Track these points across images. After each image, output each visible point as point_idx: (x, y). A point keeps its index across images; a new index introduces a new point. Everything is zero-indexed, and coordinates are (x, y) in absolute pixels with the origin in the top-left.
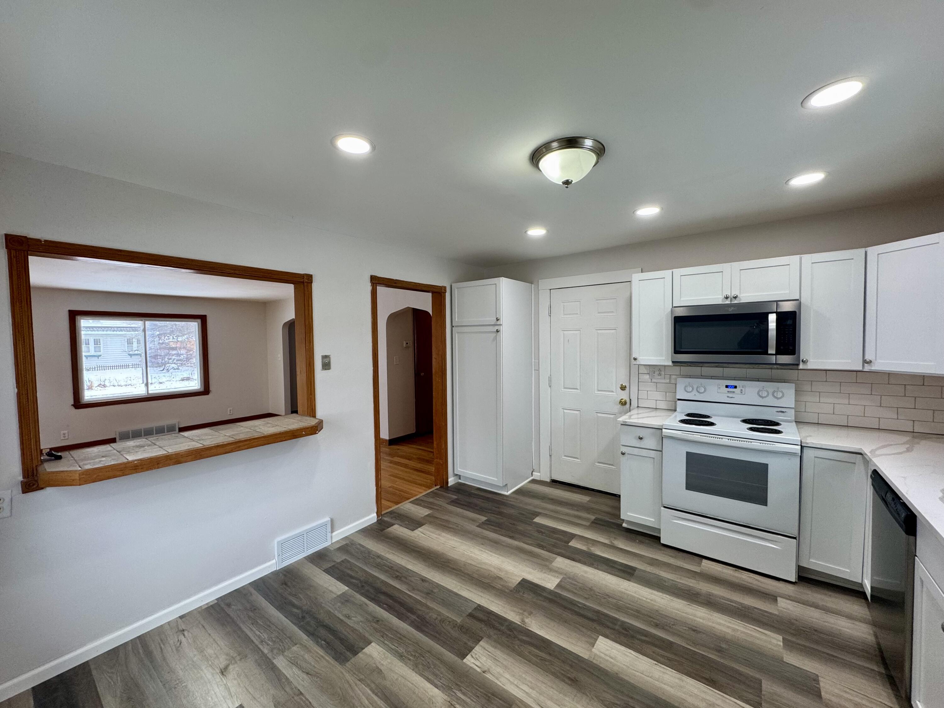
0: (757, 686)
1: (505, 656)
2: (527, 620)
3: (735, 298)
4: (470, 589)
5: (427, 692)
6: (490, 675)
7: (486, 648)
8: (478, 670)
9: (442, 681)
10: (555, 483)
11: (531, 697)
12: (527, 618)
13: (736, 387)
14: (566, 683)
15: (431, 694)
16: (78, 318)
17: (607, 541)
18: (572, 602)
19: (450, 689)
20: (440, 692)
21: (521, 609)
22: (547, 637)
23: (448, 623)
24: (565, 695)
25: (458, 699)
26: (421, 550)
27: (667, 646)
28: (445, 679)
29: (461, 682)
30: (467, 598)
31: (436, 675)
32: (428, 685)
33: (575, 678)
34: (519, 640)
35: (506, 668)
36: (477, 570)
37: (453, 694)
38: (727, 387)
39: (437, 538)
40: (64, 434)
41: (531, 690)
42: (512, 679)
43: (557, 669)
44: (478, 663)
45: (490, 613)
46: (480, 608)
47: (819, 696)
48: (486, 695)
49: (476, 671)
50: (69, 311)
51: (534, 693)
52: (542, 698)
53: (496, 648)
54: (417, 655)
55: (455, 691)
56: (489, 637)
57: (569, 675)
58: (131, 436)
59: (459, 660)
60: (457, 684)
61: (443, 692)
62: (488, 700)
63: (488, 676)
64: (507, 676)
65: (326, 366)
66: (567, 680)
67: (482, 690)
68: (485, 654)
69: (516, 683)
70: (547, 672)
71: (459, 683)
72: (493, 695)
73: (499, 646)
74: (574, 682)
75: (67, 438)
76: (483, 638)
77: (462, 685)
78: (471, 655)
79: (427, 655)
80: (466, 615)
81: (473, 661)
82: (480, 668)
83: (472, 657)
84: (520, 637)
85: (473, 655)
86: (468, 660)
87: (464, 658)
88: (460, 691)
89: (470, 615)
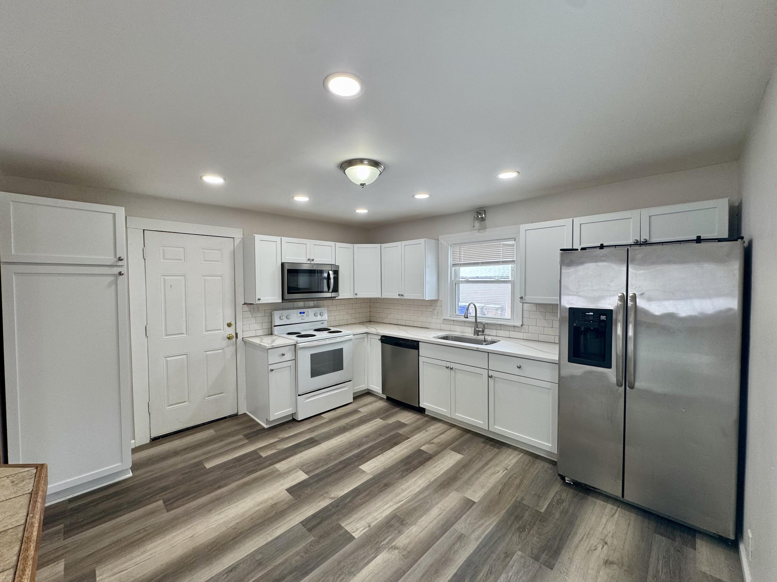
0: (400, 435)
1: (361, 512)
2: (332, 496)
3: (313, 260)
4: (277, 526)
5: (379, 564)
6: (373, 523)
7: (349, 522)
8: (367, 529)
9: (371, 553)
10: (155, 440)
11: (392, 506)
12: (330, 495)
13: (304, 313)
15: (381, 561)
17: (276, 440)
18: (326, 471)
19: (379, 548)
20: (380, 555)
21: (320, 497)
22: (351, 489)
23: (311, 547)
24: (394, 490)
25: (388, 543)
26: (165, 574)
27: (372, 449)
28: (370, 550)
29: (375, 540)
30: (289, 530)
31: (364, 558)
32: (373, 563)
33: (384, 484)
34: (348, 503)
35: (369, 514)
36: (252, 519)
37: (384, 546)
38: (300, 313)
39: (151, 554)
44: (361, 529)
45: (314, 516)
46: (304, 523)
47: (406, 424)
48: (387, 527)
49: (367, 531)
51: (391, 504)
52: (395, 500)
53: (351, 517)
54: (339, 573)
55: (381, 546)
56: (339, 519)
59: (355, 540)
60: (377, 543)
61: (381, 553)
62: (391, 526)
67: (384, 529)
68: (354, 524)
71: (375, 542)
72: (388, 523)
73: (350, 515)
74: (387, 486)
76: (339, 524)
77: (377, 540)
78: (352, 532)
79: (342, 564)
80: (309, 533)
81: (358, 532)
82: (365, 528)
83: (354, 532)
84: (346, 502)
85: (352, 531)
86: (356, 535)
87: (353, 538)
88: (381, 542)
89: (310, 530)
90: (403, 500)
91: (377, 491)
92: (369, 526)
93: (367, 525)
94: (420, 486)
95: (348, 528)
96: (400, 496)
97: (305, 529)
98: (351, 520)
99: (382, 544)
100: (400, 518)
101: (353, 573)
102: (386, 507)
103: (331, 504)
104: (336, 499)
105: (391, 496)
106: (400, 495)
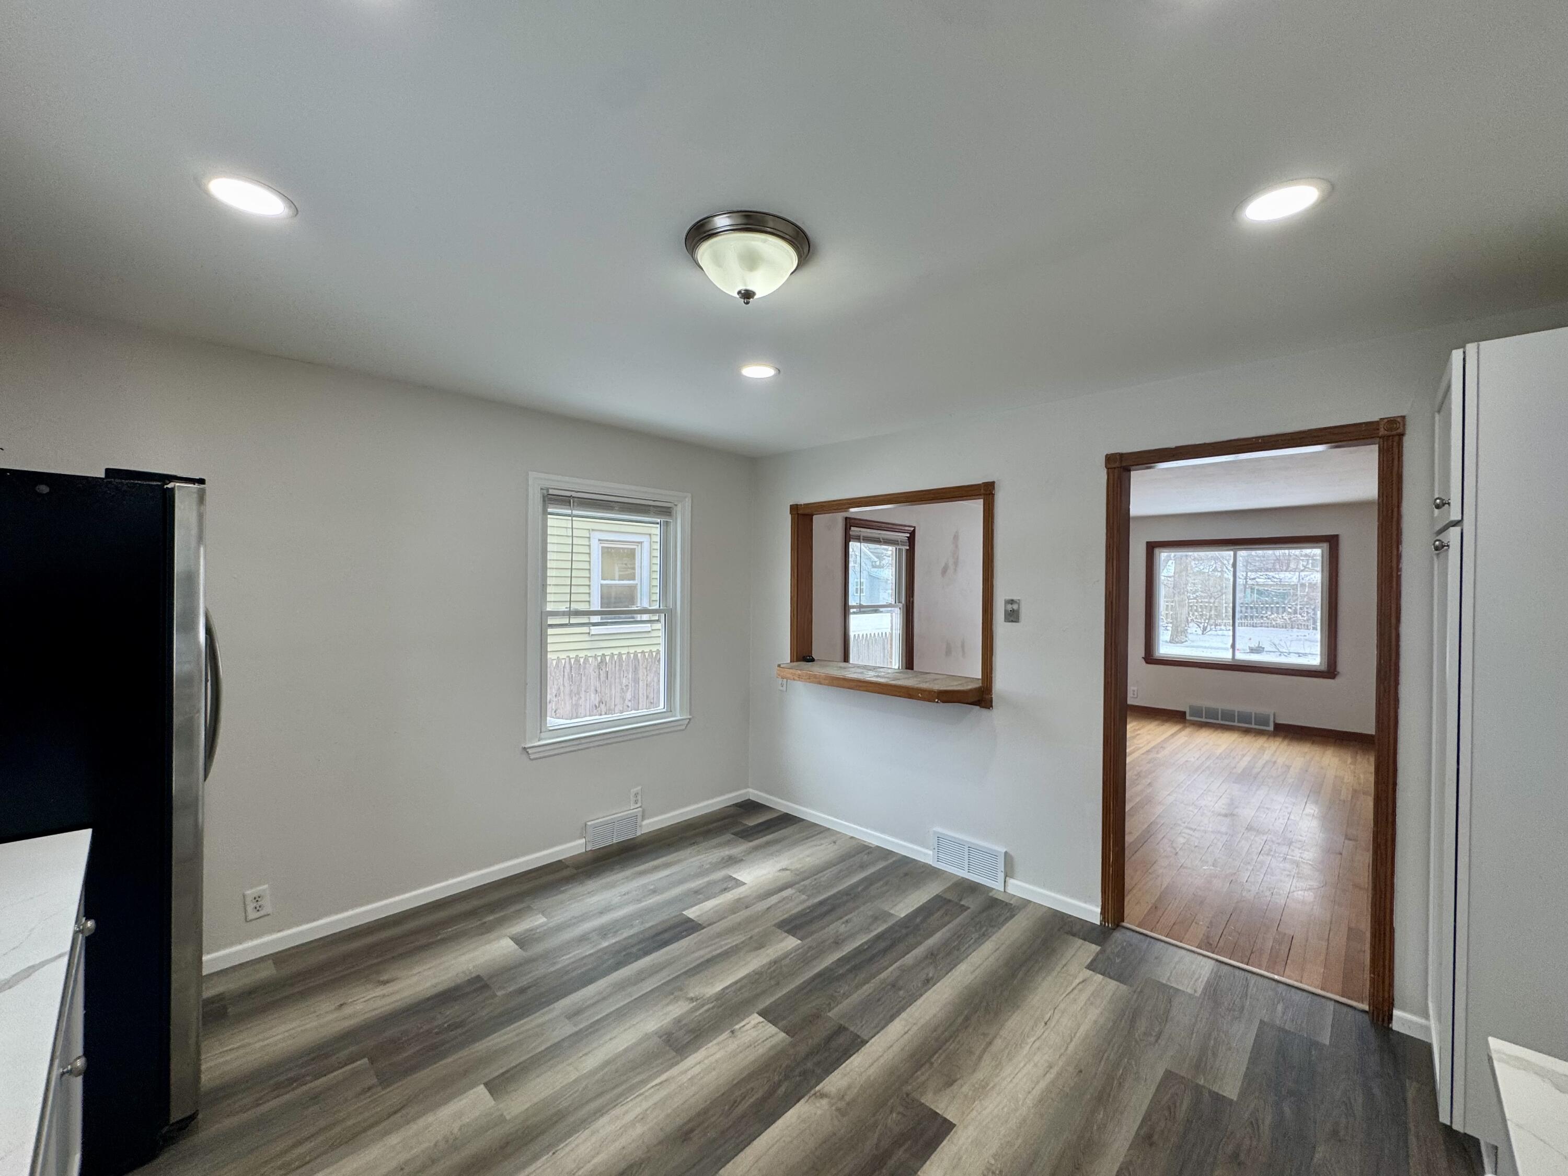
2: (824, 1102)
6: (726, 1037)
7: (771, 1039)
8: (737, 1027)
12: (829, 1103)
14: (686, 1124)
15: (719, 985)
16: (1157, 551)
19: (717, 999)
20: (717, 990)
22: (780, 1123)
23: (826, 1003)
25: (703, 1005)
28: (732, 998)
29: (724, 1011)
30: (883, 1028)
31: (740, 990)
34: (780, 1081)
35: (734, 1055)
37: (710, 1003)
40: (1134, 691)
41: (689, 1077)
42: (712, 1059)
43: (713, 1119)
44: (747, 1027)
45: (848, 1055)
46: (858, 1041)
48: (700, 1030)
49: (736, 1024)
50: (1148, 543)
51: (684, 1078)
52: (673, 1086)
53: (771, 1049)
56: (793, 1045)
57: (696, 1132)
58: (1204, 715)
59: (757, 1010)
60: (723, 1006)
61: (716, 994)
62: (691, 1032)
63: (726, 1034)
64: (718, 1056)
65: (1013, 616)
66: (690, 1125)
67: (706, 1028)
68: (760, 1036)
69: (706, 1061)
70: (711, 1103)
72: (697, 1038)
73: (772, 1053)
75: (1135, 696)
76: (792, 1037)
77: (720, 1009)
78: (762, 1022)
79: (773, 982)
80: (842, 1023)
81: (753, 1023)
82: (740, 1028)
83: (759, 1023)
84: (786, 1084)
85: (763, 1024)
86: (756, 1019)
87: (760, 1014)
88: (713, 1008)
89: (841, 1029)
90: (653, 1087)
91: (711, 1113)
92: (733, 1032)
93: (736, 1034)
94: (593, 1133)
95: (772, 1029)
96: (656, 1098)
97: (852, 1029)
98: (768, 1044)
99: (713, 1004)
100: (670, 1046)
101: (756, 974)
102: (697, 1069)
103: (820, 1080)
104: (813, 1092)
105: (677, 1101)
106: (655, 1104)
